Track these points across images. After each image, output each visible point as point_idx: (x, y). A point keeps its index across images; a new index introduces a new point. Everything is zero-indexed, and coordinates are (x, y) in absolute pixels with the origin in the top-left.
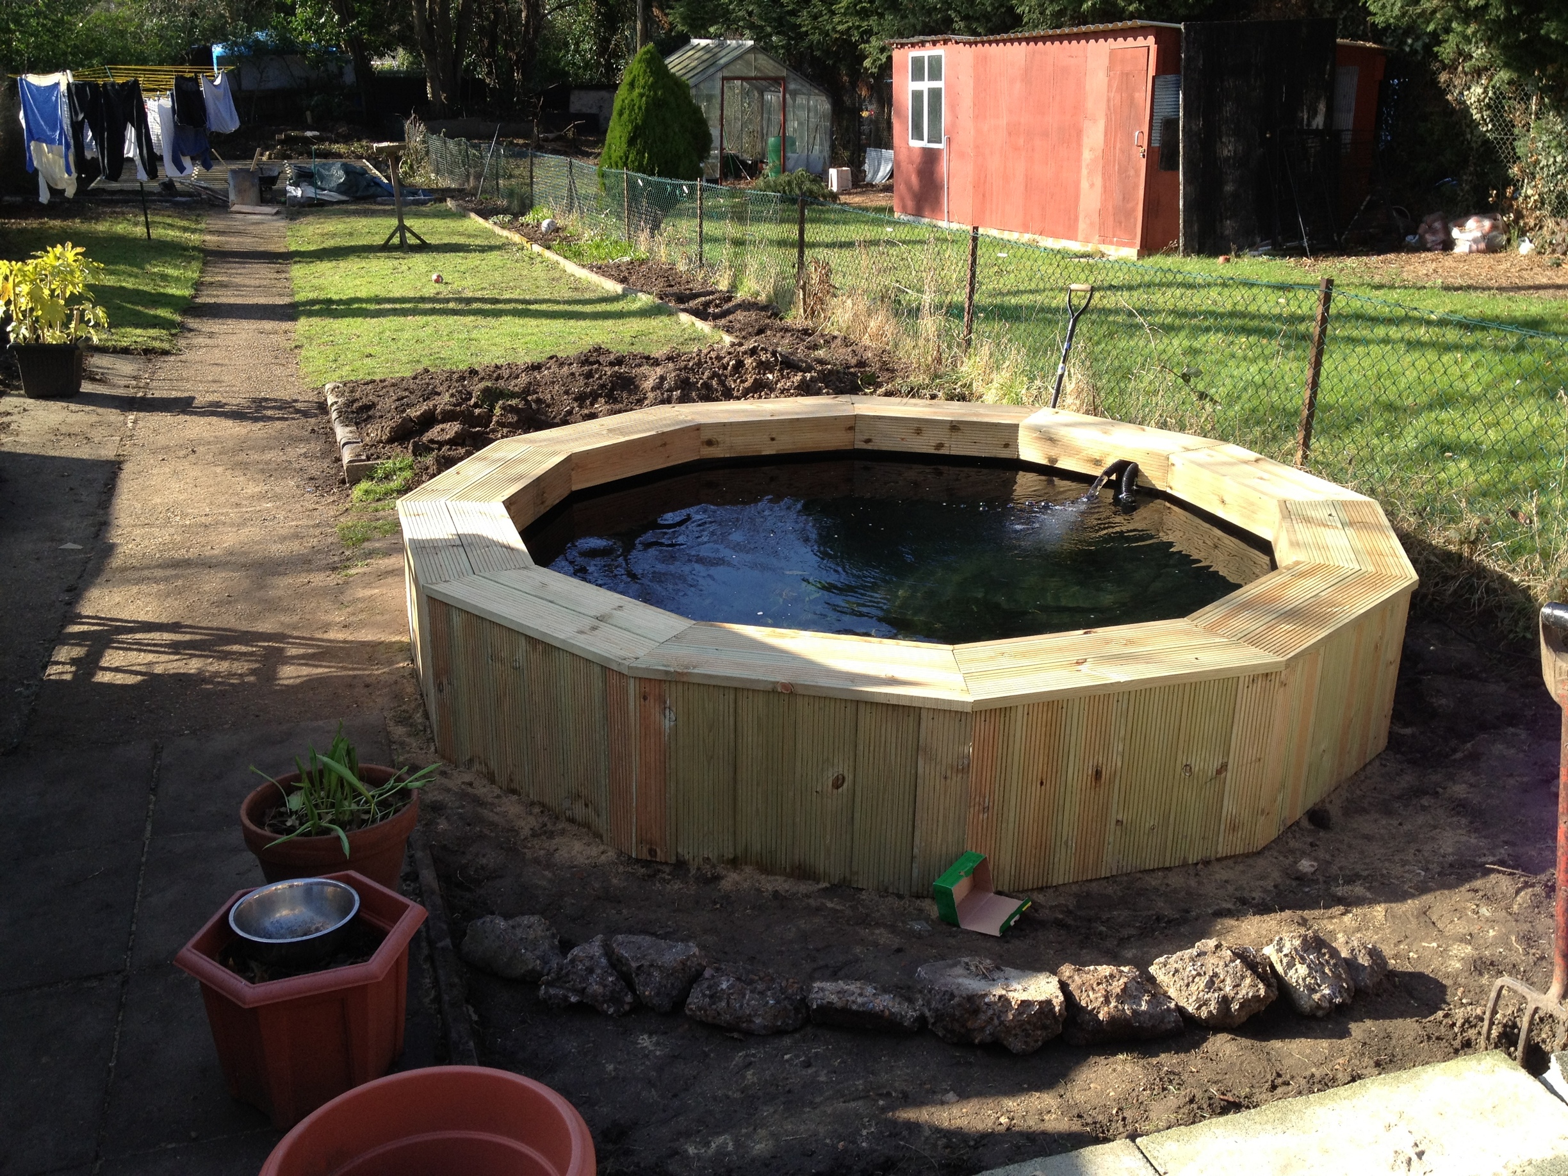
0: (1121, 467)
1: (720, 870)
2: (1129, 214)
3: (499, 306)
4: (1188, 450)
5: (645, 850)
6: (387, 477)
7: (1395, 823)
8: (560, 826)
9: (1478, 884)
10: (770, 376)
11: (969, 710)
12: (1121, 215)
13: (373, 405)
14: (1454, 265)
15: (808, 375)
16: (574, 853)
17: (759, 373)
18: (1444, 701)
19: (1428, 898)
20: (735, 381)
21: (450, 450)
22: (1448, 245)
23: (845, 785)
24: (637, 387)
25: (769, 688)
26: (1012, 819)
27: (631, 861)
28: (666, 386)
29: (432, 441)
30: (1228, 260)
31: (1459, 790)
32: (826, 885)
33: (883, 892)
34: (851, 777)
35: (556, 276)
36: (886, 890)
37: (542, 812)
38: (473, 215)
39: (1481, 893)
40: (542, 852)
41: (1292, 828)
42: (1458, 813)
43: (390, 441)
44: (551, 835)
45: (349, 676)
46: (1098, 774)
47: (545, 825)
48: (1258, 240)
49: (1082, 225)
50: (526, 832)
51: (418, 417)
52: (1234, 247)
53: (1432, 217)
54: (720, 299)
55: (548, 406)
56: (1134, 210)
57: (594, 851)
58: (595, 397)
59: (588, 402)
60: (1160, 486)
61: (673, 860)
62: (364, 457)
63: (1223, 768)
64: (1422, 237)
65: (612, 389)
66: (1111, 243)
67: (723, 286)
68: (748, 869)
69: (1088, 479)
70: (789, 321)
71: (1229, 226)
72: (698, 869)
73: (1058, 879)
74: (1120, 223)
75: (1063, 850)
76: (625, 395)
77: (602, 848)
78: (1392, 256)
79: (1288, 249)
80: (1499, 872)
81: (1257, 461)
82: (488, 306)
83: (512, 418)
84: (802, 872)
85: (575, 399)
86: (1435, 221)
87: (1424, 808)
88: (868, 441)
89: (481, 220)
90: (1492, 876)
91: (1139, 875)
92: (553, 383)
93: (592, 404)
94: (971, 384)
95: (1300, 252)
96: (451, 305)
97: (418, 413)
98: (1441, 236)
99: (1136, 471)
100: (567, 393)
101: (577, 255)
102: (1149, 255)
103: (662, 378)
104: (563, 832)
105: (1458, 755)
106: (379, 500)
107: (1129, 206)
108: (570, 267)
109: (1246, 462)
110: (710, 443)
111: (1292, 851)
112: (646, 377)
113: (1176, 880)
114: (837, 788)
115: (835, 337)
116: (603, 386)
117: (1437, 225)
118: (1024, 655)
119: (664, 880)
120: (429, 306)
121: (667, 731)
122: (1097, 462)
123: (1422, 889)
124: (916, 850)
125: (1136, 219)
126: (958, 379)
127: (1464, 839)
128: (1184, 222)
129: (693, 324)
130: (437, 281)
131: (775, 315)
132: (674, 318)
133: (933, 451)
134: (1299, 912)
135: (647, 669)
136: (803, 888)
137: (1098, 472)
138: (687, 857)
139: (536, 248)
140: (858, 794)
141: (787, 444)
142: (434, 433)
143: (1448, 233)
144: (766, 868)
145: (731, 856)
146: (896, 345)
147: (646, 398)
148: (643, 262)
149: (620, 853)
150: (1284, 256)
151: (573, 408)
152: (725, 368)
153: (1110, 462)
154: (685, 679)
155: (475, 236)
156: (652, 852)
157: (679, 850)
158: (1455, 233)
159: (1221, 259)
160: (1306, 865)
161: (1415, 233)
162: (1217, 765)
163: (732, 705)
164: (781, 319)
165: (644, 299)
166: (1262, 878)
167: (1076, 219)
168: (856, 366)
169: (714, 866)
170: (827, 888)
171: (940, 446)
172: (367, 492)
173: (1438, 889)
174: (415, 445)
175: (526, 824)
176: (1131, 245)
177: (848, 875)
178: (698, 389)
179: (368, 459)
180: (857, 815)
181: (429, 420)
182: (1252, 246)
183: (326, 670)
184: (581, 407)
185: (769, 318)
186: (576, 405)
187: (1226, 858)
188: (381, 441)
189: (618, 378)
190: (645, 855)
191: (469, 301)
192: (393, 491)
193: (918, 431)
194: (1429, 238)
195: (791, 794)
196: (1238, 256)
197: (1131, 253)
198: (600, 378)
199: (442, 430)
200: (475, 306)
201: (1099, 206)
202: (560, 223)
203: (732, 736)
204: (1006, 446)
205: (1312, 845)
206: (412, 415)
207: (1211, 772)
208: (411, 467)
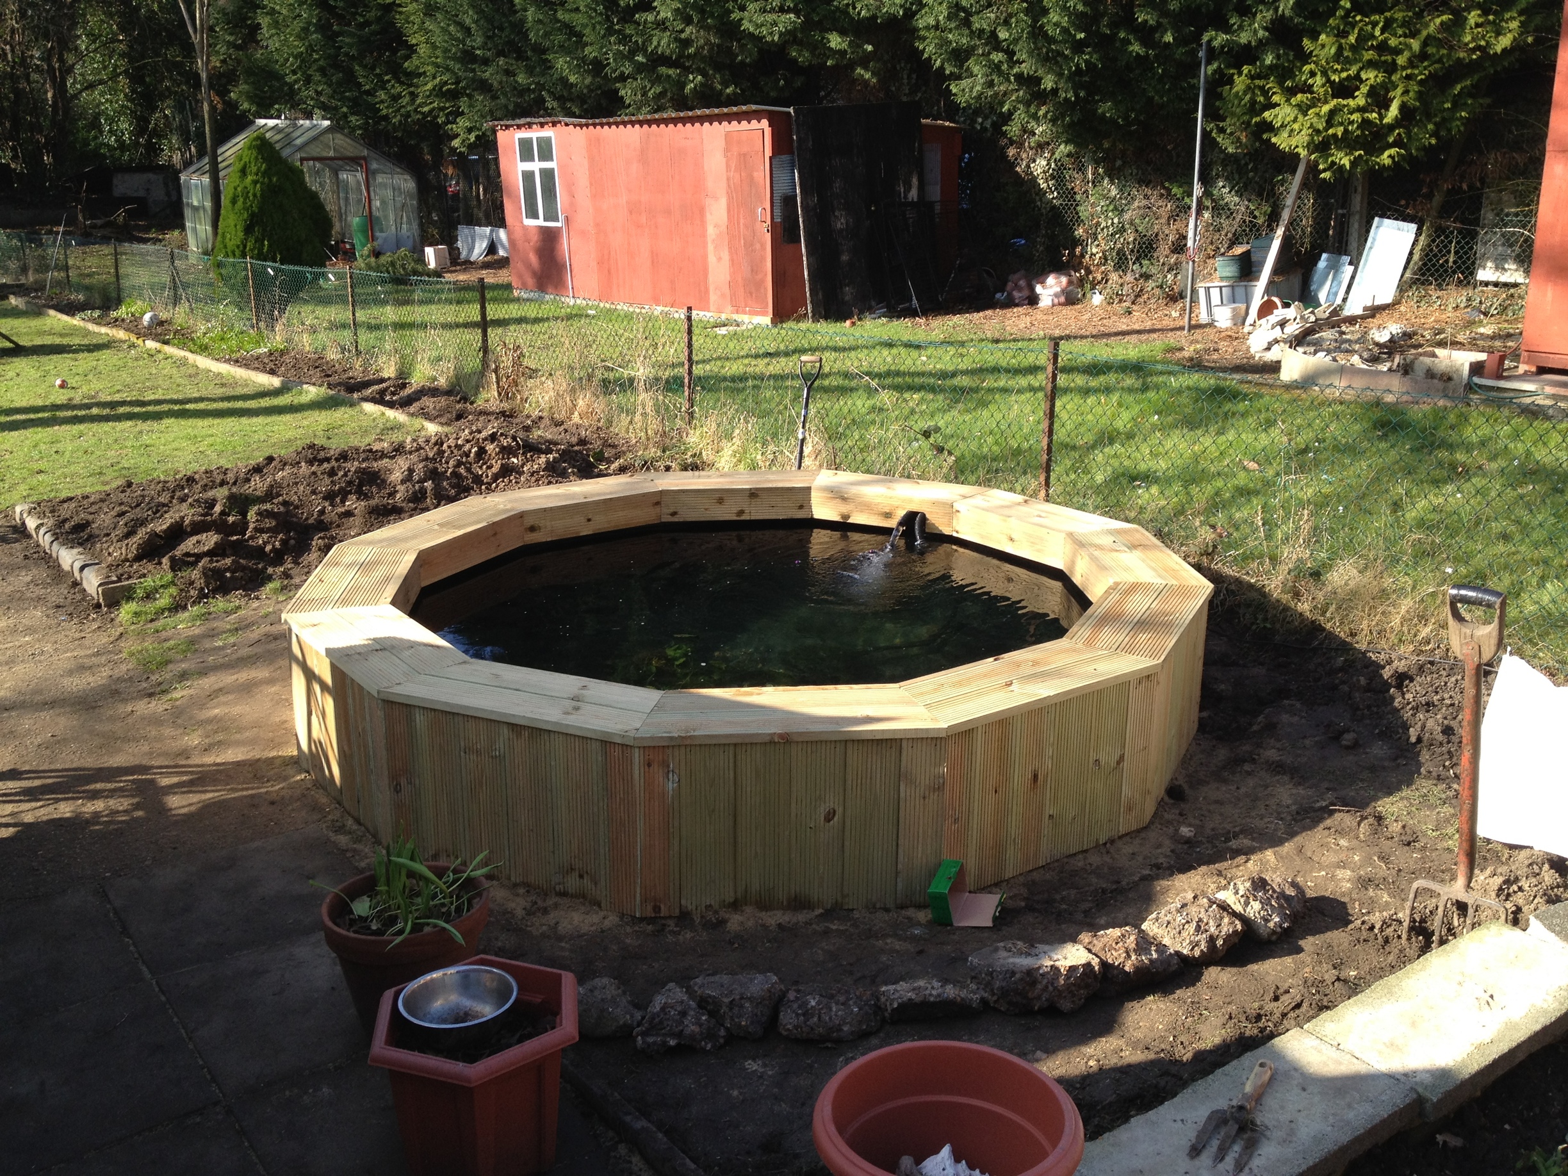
0: (911, 518)
1: (723, 914)
2: (759, 285)
3: (150, 408)
4: (965, 497)
5: (649, 908)
6: (149, 596)
7: (1233, 788)
8: (550, 902)
9: (1328, 822)
10: (515, 461)
11: (944, 735)
12: (752, 288)
13: (88, 524)
14: (1045, 317)
15: (551, 457)
16: (576, 922)
17: (503, 458)
18: (1223, 687)
19: (1298, 839)
20: (481, 467)
21: (211, 561)
22: (1033, 300)
23: (836, 819)
24: (384, 481)
25: (767, 739)
26: (975, 825)
27: (635, 920)
28: (416, 478)
29: (187, 554)
30: (853, 324)
31: (1271, 754)
32: (821, 911)
33: (872, 908)
34: (841, 809)
35: (192, 372)
36: (874, 907)
37: (528, 892)
38: (52, 312)
39: (1333, 830)
40: (544, 928)
41: (1161, 804)
42: (1279, 773)
43: (138, 558)
44: (545, 911)
45: (246, 797)
46: (1035, 777)
47: (536, 903)
48: (873, 303)
49: (713, 297)
50: (520, 913)
51: (165, 531)
52: (856, 311)
53: (1017, 276)
54: (394, 386)
55: (297, 507)
56: (763, 281)
57: (595, 918)
58: (344, 494)
59: (338, 500)
60: (946, 531)
61: (677, 912)
62: (115, 578)
63: (1121, 758)
64: (1009, 294)
65: (360, 485)
66: (745, 313)
68: (749, 910)
69: (880, 531)
70: (480, 403)
71: (848, 292)
72: (702, 917)
73: (1009, 874)
74: (751, 294)
75: (1012, 850)
76: (374, 489)
77: (602, 914)
78: (989, 312)
79: (903, 310)
80: (1340, 811)
81: (1026, 501)
82: (137, 410)
83: (269, 523)
84: (798, 903)
85: (325, 498)
86: (1020, 279)
87: (1249, 773)
88: (674, 514)
89: (65, 318)
90: (1336, 815)
91: (1065, 860)
92: (297, 483)
93: (343, 502)
94: (701, 453)
95: (912, 313)
96: (95, 411)
97: (164, 527)
98: (1026, 293)
99: (924, 518)
100: (314, 492)
101: (203, 349)
102: (782, 322)
103: (411, 471)
104: (556, 906)
105: (1255, 728)
106: (152, 621)
107: (759, 277)
108: (204, 362)
109: (1019, 504)
110: (532, 529)
111: (1170, 822)
112: (391, 471)
113: (1095, 859)
114: (829, 821)
116: (350, 483)
117: (1022, 283)
118: (960, 684)
119: (674, 932)
120: (69, 413)
121: (671, 792)
122: (888, 515)
123: (1292, 835)
124: (900, 866)
125: (766, 289)
126: (687, 449)
127: (1294, 791)
128: (811, 290)
129: (383, 414)
130: (62, 386)
131: (465, 399)
132: (358, 408)
133: (734, 518)
134: (1212, 866)
135: (652, 738)
136: (802, 917)
137: (892, 523)
138: (690, 908)
139: (151, 344)
140: (848, 823)
141: (601, 523)
142: (189, 545)
143: (1032, 289)
144: (764, 905)
145: (732, 900)
146: (610, 422)
147: (397, 491)
148: (282, 353)
149: (622, 916)
150: (899, 317)
151: (324, 507)
152: (467, 455)
153: (901, 513)
154: (688, 742)
155: (71, 335)
156: (657, 909)
157: (683, 902)
158: (1039, 289)
159: (848, 322)
160: (1185, 831)
161: (1003, 291)
162: (1117, 757)
163: (732, 761)
164: (472, 403)
165: (312, 392)
166: (1159, 846)
167: (707, 291)
168: (578, 444)
169: (716, 912)
170: (821, 915)
171: (741, 512)
172: (136, 614)
173: (1301, 832)
174: (173, 560)
175: (518, 905)
176: (764, 314)
177: (839, 899)
178: (448, 478)
179: (119, 580)
180: (847, 843)
181: (177, 533)
182: (871, 310)
183: (216, 794)
184: (332, 505)
185: (459, 402)
186: (327, 504)
187: (1127, 834)
188: (127, 560)
189: (363, 473)
190: (649, 912)
191: (113, 405)
192: (163, 610)
193: (720, 501)
194: (1016, 294)
195: (787, 833)
196: (860, 319)
197: (766, 320)
198: (345, 475)
199: (198, 542)
200: (121, 410)
201: (728, 278)
202: (164, 316)
203: (732, 789)
204: (801, 507)
205: (1181, 814)
206: (158, 530)
207: (1113, 764)
208: (173, 583)
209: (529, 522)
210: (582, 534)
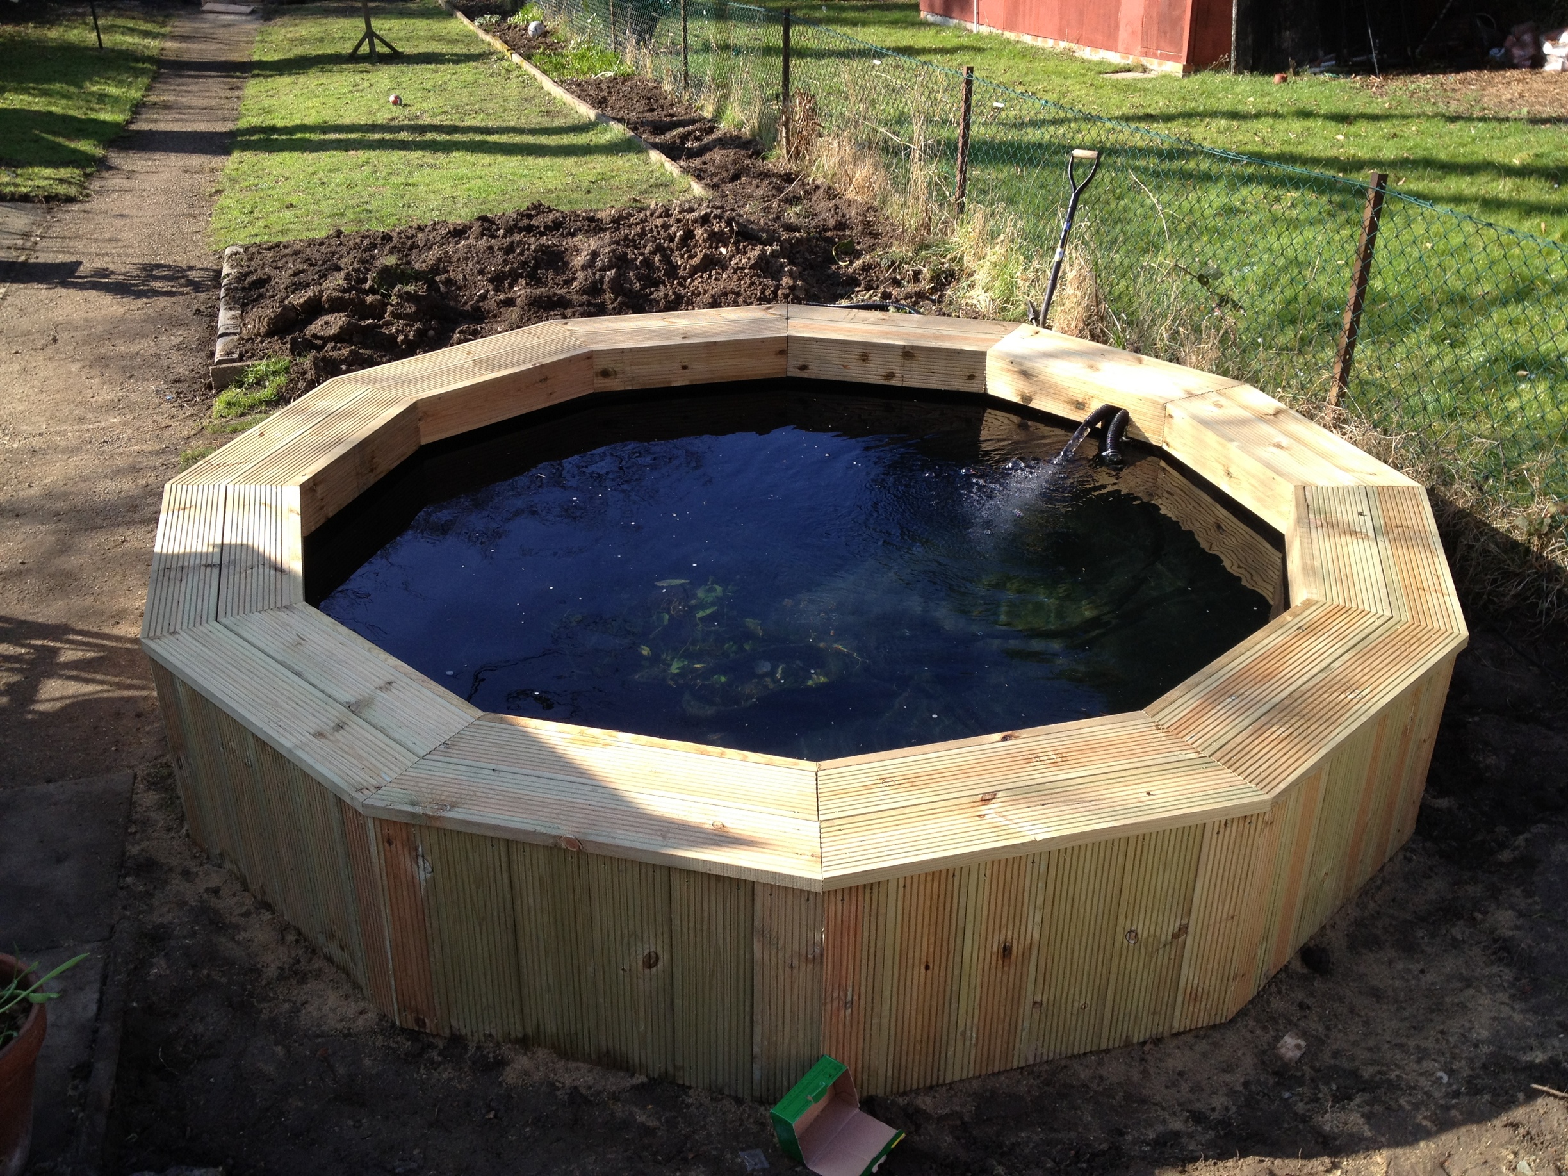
0: (1108, 413)
1: (505, 1049)
2: (1176, 22)
3: (457, 137)
4: (1191, 395)
5: (410, 1018)
6: (259, 383)
7: (1416, 967)
8: (317, 964)
9: (1519, 1114)
10: (723, 250)
11: (818, 889)
12: (1166, 24)
13: (269, 279)
14: (1544, 87)
15: (769, 249)
16: (326, 1009)
17: (711, 247)
19: (1448, 1139)
20: (682, 256)
21: (334, 349)
22: (1538, 61)
23: (660, 965)
24: (566, 264)
25: (550, 842)
26: (886, 1013)
27: (393, 1030)
28: (599, 264)
29: (315, 336)
30: (1284, 80)
31: (1504, 920)
32: (643, 1079)
33: (716, 1093)
34: (667, 956)
35: (531, 94)
36: (721, 1092)
37: (297, 941)
38: (459, 14)
39: (1522, 1131)
40: (287, 1006)
41: (1279, 979)
42: (1500, 960)
43: (270, 334)
44: (303, 978)
46: (1006, 951)
47: (298, 961)
48: (1321, 53)
49: (1123, 34)
50: (272, 972)
51: (302, 305)
52: (1292, 62)
53: (1522, 27)
54: (700, 130)
55: (459, 288)
56: (1181, 18)
57: (351, 1009)
58: (514, 277)
59: (506, 283)
60: (1154, 440)
61: (447, 1032)
62: (235, 356)
63: (1183, 929)
64: (1508, 52)
65: (537, 267)
66: (1155, 56)
67: (708, 113)
68: (541, 1053)
69: (1068, 425)
70: (769, 164)
71: (1288, 36)
72: (478, 1048)
73: (954, 1073)
74: (1165, 33)
75: (960, 1043)
76: (550, 274)
77: (362, 1005)
78: (1472, 75)
79: (1355, 64)
80: (1549, 1094)
81: (1277, 413)
82: (444, 137)
83: (410, 308)
84: (611, 1061)
85: (491, 281)
86: (1524, 33)
87: (1455, 944)
88: (804, 368)
89: (466, 21)
90: (1540, 1101)
91: (1063, 1063)
92: (467, 259)
93: (511, 286)
94: (962, 258)
95: (1366, 69)
96: (403, 136)
97: (302, 300)
98: (1531, 51)
99: (1125, 419)
100: (482, 272)
101: (555, 69)
102: (1196, 71)
103: (595, 254)
104: (318, 974)
105: (1505, 856)
106: (243, 415)
107: (1176, 13)
108: (547, 84)
109: (1262, 418)
110: (605, 373)
111: (1273, 1020)
112: (578, 251)
113: (1114, 1071)
114: (650, 967)
115: (817, 187)
116: (524, 264)
117: (1527, 38)
118: (913, 782)
119: (432, 1062)
120: (377, 136)
121: (423, 884)
122: (1080, 406)
123: (1444, 1125)
124: (756, 1049)
125: (1182, 29)
126: (947, 250)
127: (1506, 1011)
128: (1237, 33)
129: (663, 165)
130: (395, 103)
131: (757, 153)
132: (643, 157)
133: (882, 382)
134: (1268, 1162)
135: (387, 809)
136: (615, 1082)
137: (1080, 417)
138: (463, 1032)
139: (516, 58)
140: (678, 975)
141: (701, 372)
142: (316, 327)
143: (1539, 47)
144: (566, 1051)
145: (520, 1035)
146: (884, 201)
147: (575, 279)
148: (627, 77)
149: (382, 1017)
150: (1348, 73)
151: (487, 291)
152: (672, 240)
153: (1095, 406)
154: (438, 824)
155: (454, 42)
156: (420, 1022)
157: (454, 1023)
158: (1547, 48)
159: (1277, 78)
160: (1290, 1045)
161: (1500, 45)
162: (1174, 926)
163: (504, 859)
164: (763, 159)
165: (617, 131)
166: (1228, 1069)
167: (1117, 26)
168: (835, 228)
169: (498, 1045)
170: (643, 1085)
171: (891, 376)
172: (229, 405)
173: (1464, 1122)
174: (294, 342)
175: (273, 961)
176: (1176, 59)
177: (670, 1069)
178: (637, 268)
179: (241, 358)
180: (678, 1002)
181: (314, 309)
182: (1314, 61)
183: (98, 688)
184: (497, 290)
185: (750, 157)
186: (491, 288)
187: (1184, 1032)
188: (258, 334)
189: (543, 252)
190: (411, 1025)
191: (423, 129)
192: (261, 402)
193: (864, 358)
194: (1517, 52)
195: (590, 969)
196: (1296, 73)
197: (1176, 68)
198: (522, 254)
199: (326, 323)
200: (429, 136)
201: (1142, 12)
202: (550, 26)
203: (508, 896)
204: (971, 377)
205: (1302, 1006)
206: (295, 303)
207: (1166, 933)
208: (287, 370)
209: (600, 364)
210: (674, 384)
